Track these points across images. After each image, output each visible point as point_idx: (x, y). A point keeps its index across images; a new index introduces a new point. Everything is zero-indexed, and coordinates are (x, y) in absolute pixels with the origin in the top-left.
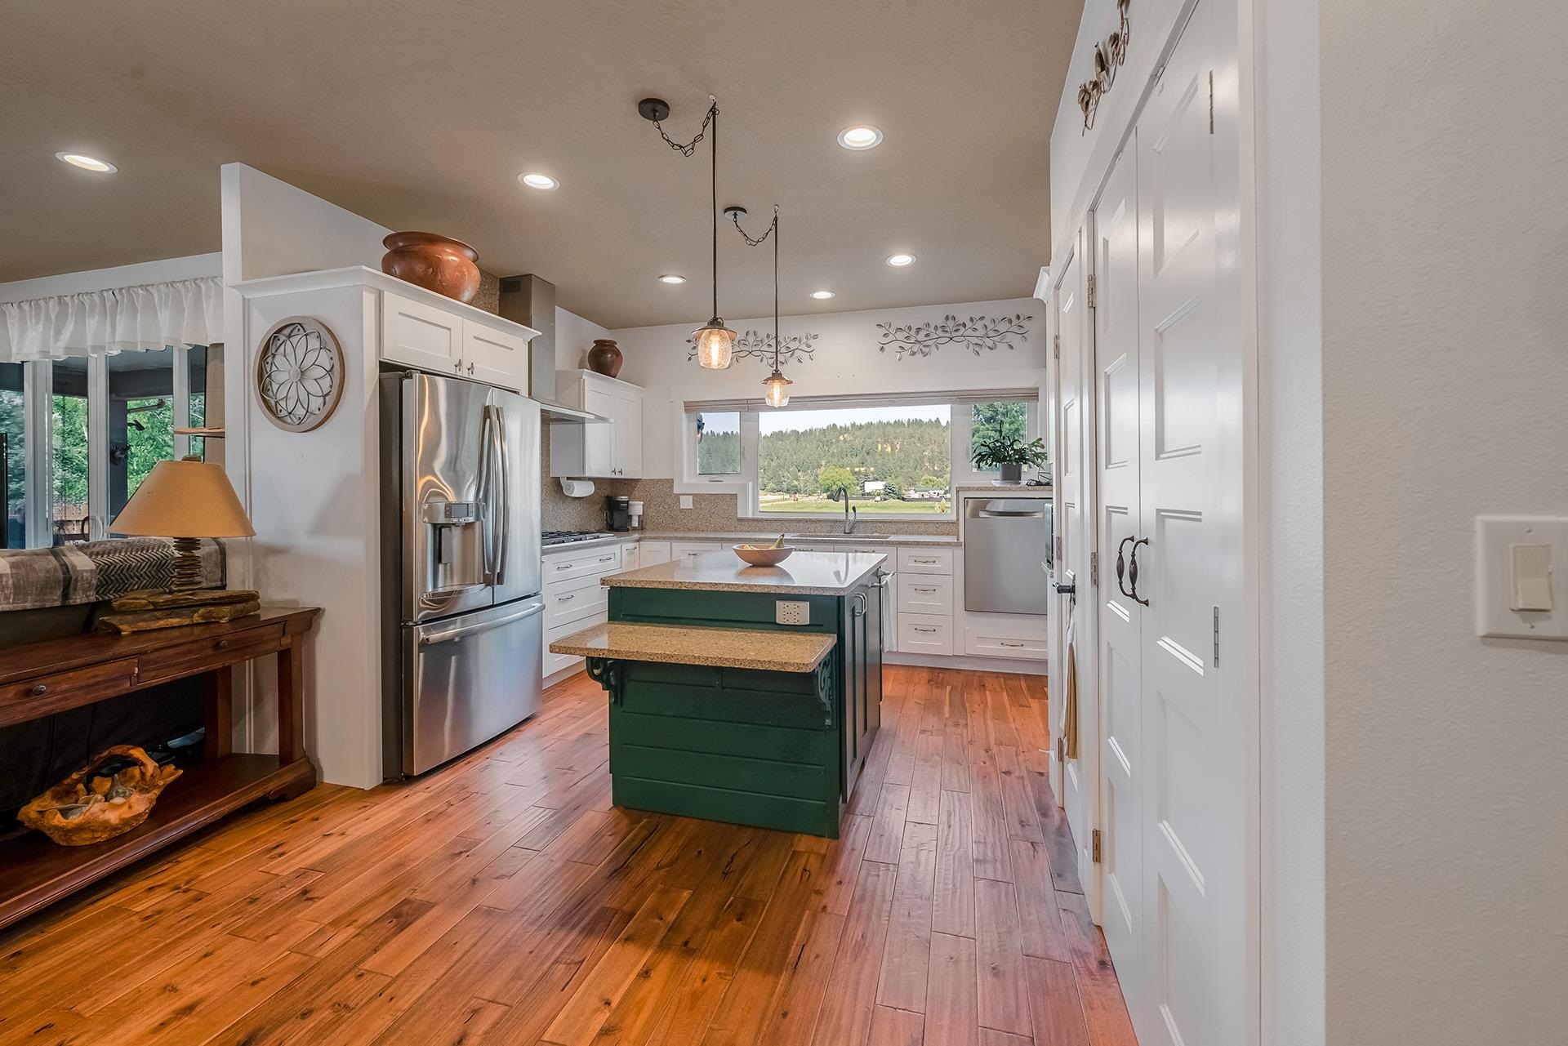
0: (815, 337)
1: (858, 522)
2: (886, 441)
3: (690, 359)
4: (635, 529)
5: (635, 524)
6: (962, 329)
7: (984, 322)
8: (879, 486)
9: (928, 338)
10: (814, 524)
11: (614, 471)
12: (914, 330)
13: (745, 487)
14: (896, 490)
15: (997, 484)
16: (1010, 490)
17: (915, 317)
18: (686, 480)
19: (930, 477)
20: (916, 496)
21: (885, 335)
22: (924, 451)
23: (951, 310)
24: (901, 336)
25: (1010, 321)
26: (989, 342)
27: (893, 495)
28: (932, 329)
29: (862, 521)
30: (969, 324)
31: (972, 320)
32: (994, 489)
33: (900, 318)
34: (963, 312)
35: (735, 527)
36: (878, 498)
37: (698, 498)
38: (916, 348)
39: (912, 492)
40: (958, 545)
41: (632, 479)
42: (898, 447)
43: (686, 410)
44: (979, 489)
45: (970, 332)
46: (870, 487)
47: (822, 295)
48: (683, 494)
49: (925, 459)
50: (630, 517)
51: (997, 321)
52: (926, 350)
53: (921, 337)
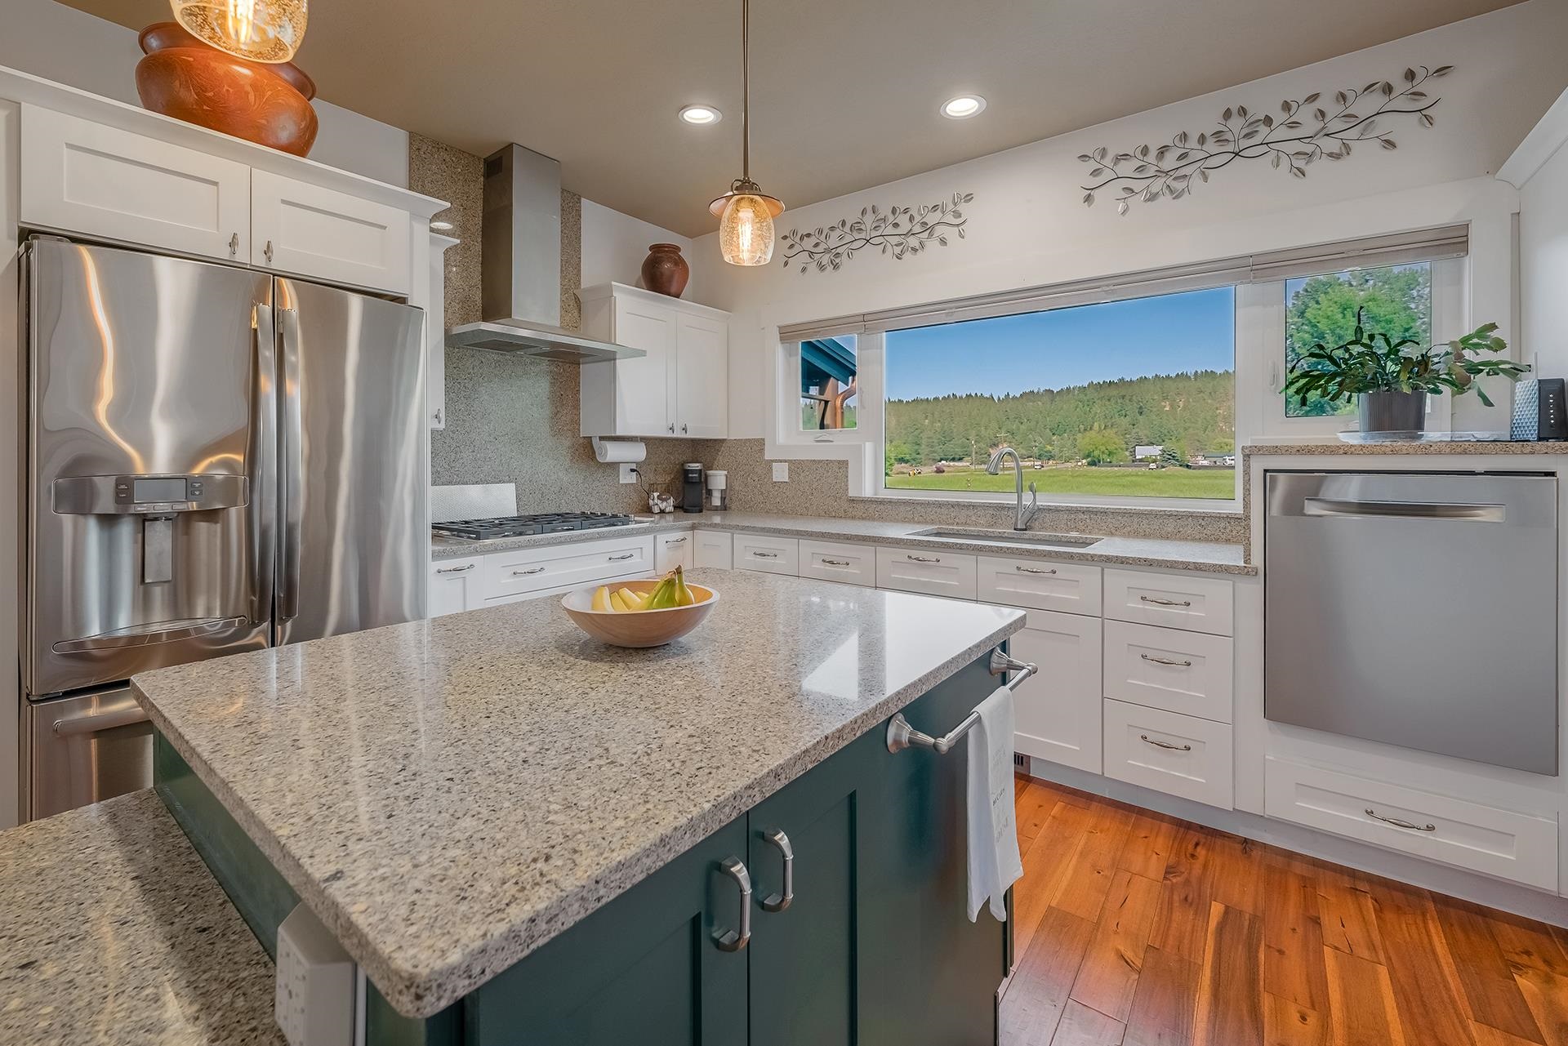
0: (969, 198)
1: (1040, 510)
2: (1165, 398)
3: (786, 264)
4: (716, 509)
5: (716, 502)
6: (1263, 130)
7: (1318, 104)
8: (1155, 451)
9: (1184, 162)
10: (964, 512)
11: (672, 429)
12: (1153, 152)
13: (858, 451)
14: (1178, 455)
15: (1354, 440)
16: (1394, 452)
17: (1154, 128)
18: (782, 437)
19: (1226, 440)
20: (1205, 463)
21: (1096, 173)
22: (1217, 409)
23: (1232, 97)
24: (1126, 168)
25: (1388, 89)
26: (1331, 144)
27: (1173, 461)
28: (1193, 143)
29: (1049, 510)
30: (1279, 117)
31: (1286, 106)
32: (1347, 450)
33: (1124, 136)
34: (1263, 97)
35: (845, 511)
36: (1153, 466)
37: (796, 466)
38: (1157, 185)
39: (1199, 458)
40: (1246, 572)
41: (715, 440)
42: (1181, 404)
43: (782, 339)
44: (1307, 451)
45: (1282, 133)
46: (1142, 452)
47: (963, 107)
48: (776, 461)
49: (1219, 418)
50: (709, 492)
51: (1350, 96)
52: (1179, 186)
53: (1170, 161)
